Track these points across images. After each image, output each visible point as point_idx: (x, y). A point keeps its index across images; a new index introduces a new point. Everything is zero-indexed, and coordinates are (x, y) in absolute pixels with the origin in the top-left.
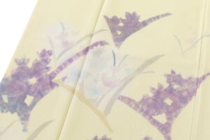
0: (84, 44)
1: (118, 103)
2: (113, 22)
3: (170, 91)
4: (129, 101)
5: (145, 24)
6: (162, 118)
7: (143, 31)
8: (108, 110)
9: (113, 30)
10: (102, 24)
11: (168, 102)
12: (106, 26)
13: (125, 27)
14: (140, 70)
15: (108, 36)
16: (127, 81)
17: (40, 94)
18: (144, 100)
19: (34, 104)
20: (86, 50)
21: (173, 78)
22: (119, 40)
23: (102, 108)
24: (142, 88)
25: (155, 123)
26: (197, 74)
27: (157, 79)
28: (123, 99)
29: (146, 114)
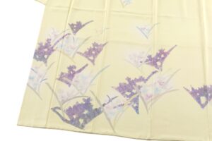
0: (62, 35)
1: (77, 54)
2: (72, 26)
3: (94, 49)
4: (80, 53)
5: (84, 25)
6: (92, 58)
7: (84, 28)
8: (73, 56)
9: (72, 29)
10: (68, 27)
11: (94, 52)
12: (69, 27)
13: (77, 27)
14: (83, 43)
15: (71, 31)
16: (80, 46)
17: (49, 54)
18: (85, 52)
19: (48, 57)
20: (63, 37)
21: (95, 45)
22: (75, 32)
23: (72, 56)
24: (84, 49)
25: (89, 59)
26: (103, 43)
27: (89, 45)
28: (78, 53)
29: (87, 57)
